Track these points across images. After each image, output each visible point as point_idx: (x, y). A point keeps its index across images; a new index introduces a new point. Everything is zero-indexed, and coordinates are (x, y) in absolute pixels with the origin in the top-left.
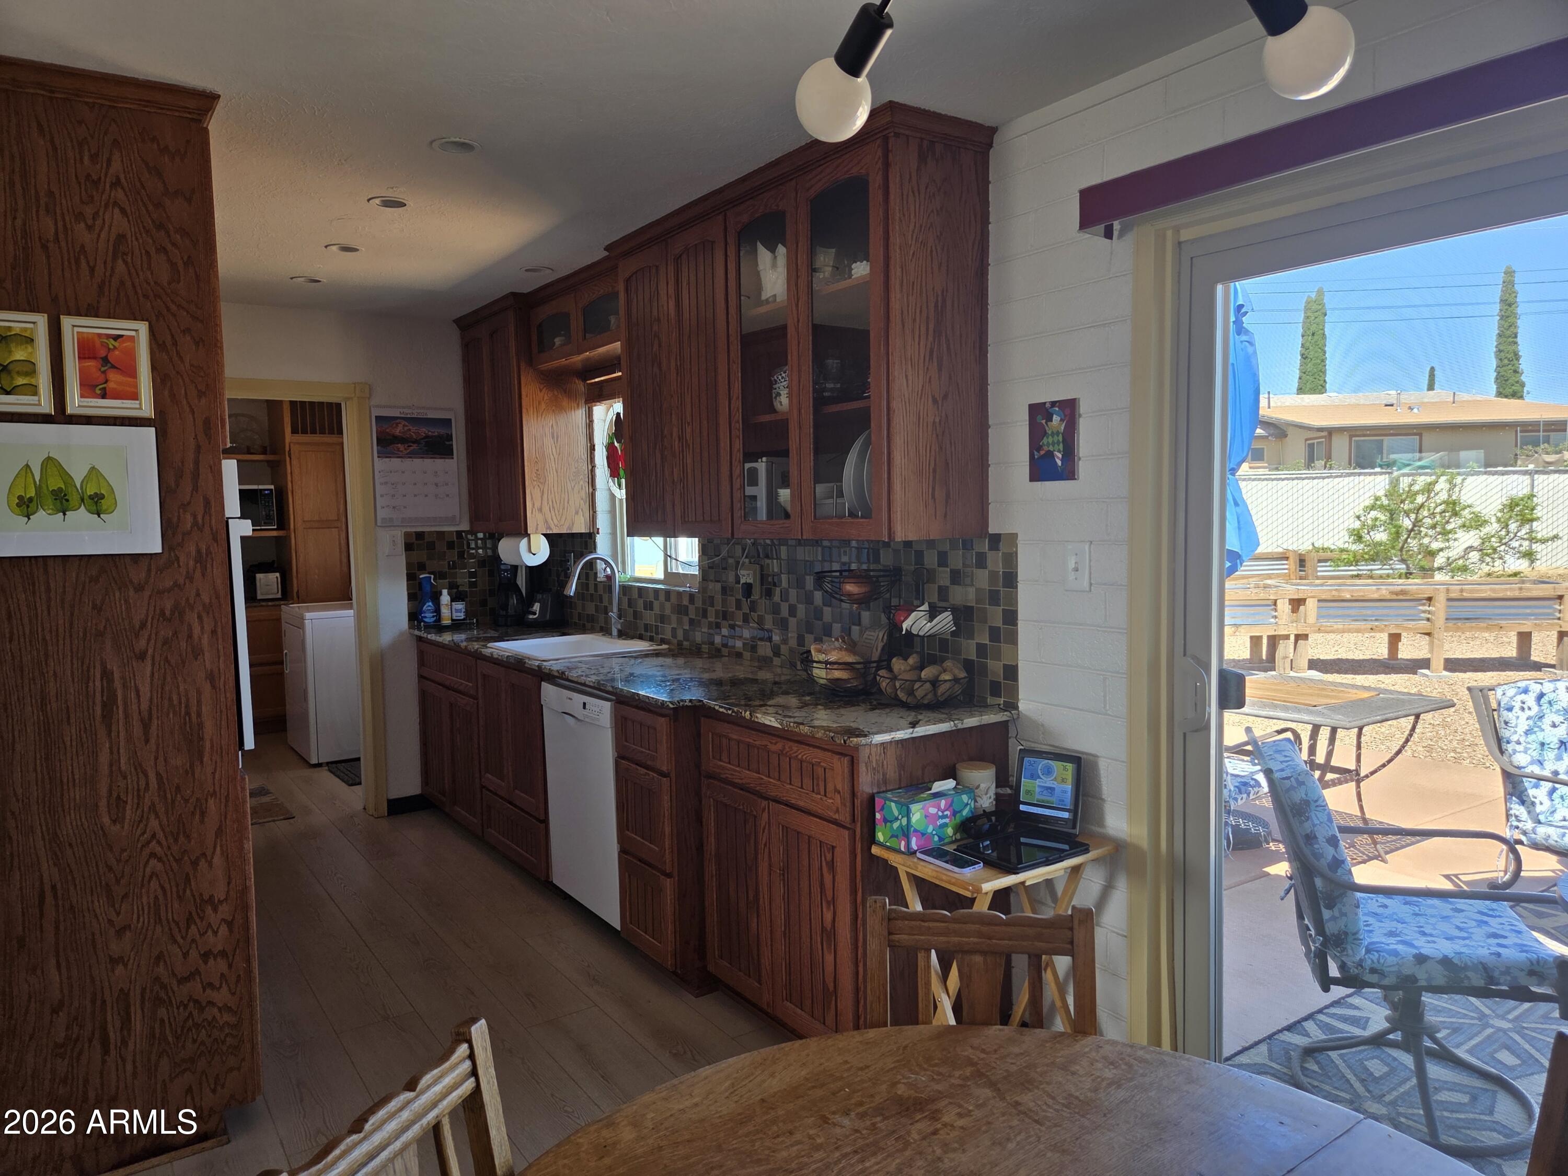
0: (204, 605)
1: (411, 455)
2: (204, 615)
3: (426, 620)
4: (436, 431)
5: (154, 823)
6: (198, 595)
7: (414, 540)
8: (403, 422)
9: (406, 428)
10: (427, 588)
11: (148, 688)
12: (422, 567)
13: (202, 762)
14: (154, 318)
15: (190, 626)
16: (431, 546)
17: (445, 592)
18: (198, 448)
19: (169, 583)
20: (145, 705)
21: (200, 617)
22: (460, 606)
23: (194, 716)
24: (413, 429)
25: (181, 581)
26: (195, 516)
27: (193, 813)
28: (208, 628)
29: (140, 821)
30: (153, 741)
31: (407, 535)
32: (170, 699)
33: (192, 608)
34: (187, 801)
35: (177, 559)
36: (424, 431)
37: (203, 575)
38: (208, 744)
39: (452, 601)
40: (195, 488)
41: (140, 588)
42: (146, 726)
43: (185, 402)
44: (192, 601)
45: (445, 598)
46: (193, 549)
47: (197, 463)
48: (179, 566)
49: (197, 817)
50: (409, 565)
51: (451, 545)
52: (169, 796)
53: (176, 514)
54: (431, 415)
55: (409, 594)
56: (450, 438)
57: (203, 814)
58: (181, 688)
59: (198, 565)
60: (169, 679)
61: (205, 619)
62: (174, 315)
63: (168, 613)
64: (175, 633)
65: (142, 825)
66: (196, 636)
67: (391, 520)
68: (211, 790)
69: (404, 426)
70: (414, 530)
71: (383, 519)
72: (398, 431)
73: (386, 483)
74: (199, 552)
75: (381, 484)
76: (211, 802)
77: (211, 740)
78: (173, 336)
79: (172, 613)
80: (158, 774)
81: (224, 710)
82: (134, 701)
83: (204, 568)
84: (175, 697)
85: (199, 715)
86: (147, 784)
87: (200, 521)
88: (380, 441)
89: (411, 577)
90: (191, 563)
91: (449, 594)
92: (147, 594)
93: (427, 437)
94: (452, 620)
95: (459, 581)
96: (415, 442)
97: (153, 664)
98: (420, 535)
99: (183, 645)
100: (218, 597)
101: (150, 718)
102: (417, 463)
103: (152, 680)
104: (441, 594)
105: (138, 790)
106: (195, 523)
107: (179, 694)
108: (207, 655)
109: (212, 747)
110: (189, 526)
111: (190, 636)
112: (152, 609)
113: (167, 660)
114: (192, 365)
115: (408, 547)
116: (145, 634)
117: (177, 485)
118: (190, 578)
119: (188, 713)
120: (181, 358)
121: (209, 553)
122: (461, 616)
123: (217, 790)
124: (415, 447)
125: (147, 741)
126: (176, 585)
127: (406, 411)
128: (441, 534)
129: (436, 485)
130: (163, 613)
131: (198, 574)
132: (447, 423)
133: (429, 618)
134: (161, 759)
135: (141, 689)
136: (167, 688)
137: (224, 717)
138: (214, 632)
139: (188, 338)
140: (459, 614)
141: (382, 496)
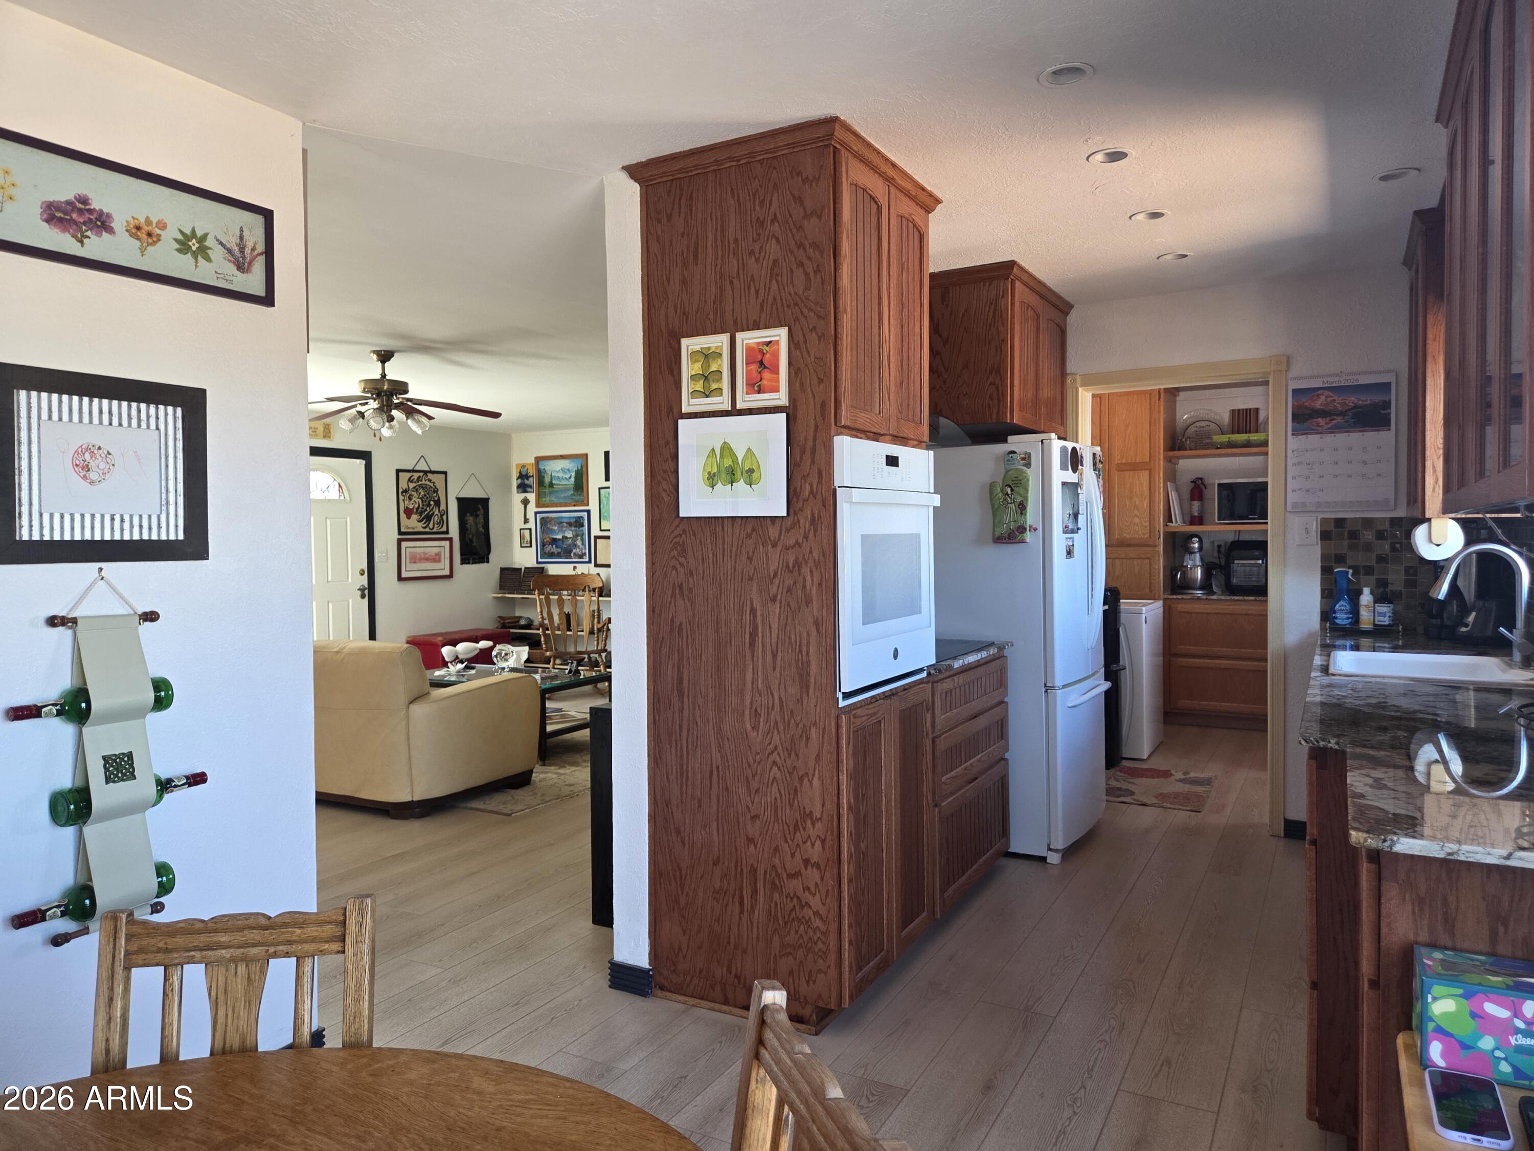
0: (815, 560)
1: (1333, 430)
2: (814, 569)
3: (1338, 621)
4: (1368, 399)
5: (776, 738)
6: (811, 552)
7: (1332, 527)
8: (1327, 393)
9: (1329, 399)
10: (1343, 584)
11: (776, 626)
12: (1340, 559)
13: (808, 695)
14: (793, 323)
15: (804, 578)
16: (1353, 535)
17: (1366, 591)
18: (816, 427)
19: (792, 542)
20: (774, 640)
21: (811, 571)
22: (1384, 608)
23: (804, 654)
24: (1338, 399)
25: (800, 541)
26: (811, 485)
27: (801, 737)
28: (816, 579)
29: (768, 733)
30: (778, 670)
31: (1324, 521)
32: (790, 638)
33: (806, 562)
34: (797, 725)
35: (799, 521)
36: (1352, 400)
37: (815, 535)
38: (812, 680)
39: (1375, 602)
40: (813, 462)
41: (774, 545)
42: (774, 656)
43: (809, 390)
44: (806, 558)
45: (1366, 597)
46: (809, 513)
47: (815, 440)
48: (800, 528)
49: (804, 740)
50: (1324, 558)
51: (1380, 535)
52: (786, 718)
53: (799, 484)
54: (1364, 380)
55: (1323, 591)
56: (1387, 405)
57: (808, 739)
58: (797, 630)
59: (812, 527)
60: (789, 620)
61: (815, 574)
62: (806, 317)
63: (791, 566)
64: (795, 583)
65: (769, 737)
66: (808, 587)
67: (1304, 504)
68: (814, 720)
69: (1327, 397)
70: (1333, 516)
71: (1295, 504)
72: (1318, 404)
73: (1300, 463)
74: (813, 514)
75: (1294, 464)
76: (813, 730)
77: (815, 677)
78: (804, 335)
79: (794, 567)
80: (780, 698)
81: (824, 653)
82: (768, 634)
83: (816, 531)
84: (793, 637)
85: (808, 654)
86: (773, 704)
87: (815, 490)
88: (1295, 417)
89: (1326, 570)
90: (808, 525)
91: (1372, 593)
92: (779, 548)
93: (1356, 407)
94: (1375, 625)
95: (1391, 578)
96: (1342, 414)
97: (780, 607)
98: (1339, 522)
99: (799, 592)
100: (824, 555)
101: (777, 650)
102: (1341, 438)
103: (779, 619)
104: (1360, 592)
105: (768, 707)
106: (811, 492)
107: (795, 635)
108: (815, 603)
109: (815, 683)
110: (807, 493)
111: (804, 587)
112: (781, 562)
113: (789, 605)
114: (815, 358)
115: (1325, 536)
116: (776, 581)
117: (801, 461)
118: (806, 537)
119: (800, 651)
120: (808, 352)
121: (820, 516)
122: (1386, 621)
123: (818, 721)
124: (1339, 420)
125: (774, 669)
126: (797, 543)
127: (1330, 379)
128: (1368, 523)
129: (1365, 463)
130: (788, 566)
131: (811, 535)
132: (1385, 387)
133: (1342, 619)
134: (782, 686)
135: (772, 625)
136: (788, 628)
137: (824, 659)
138: (820, 584)
139: (814, 335)
140: (1382, 618)
141: (1294, 478)
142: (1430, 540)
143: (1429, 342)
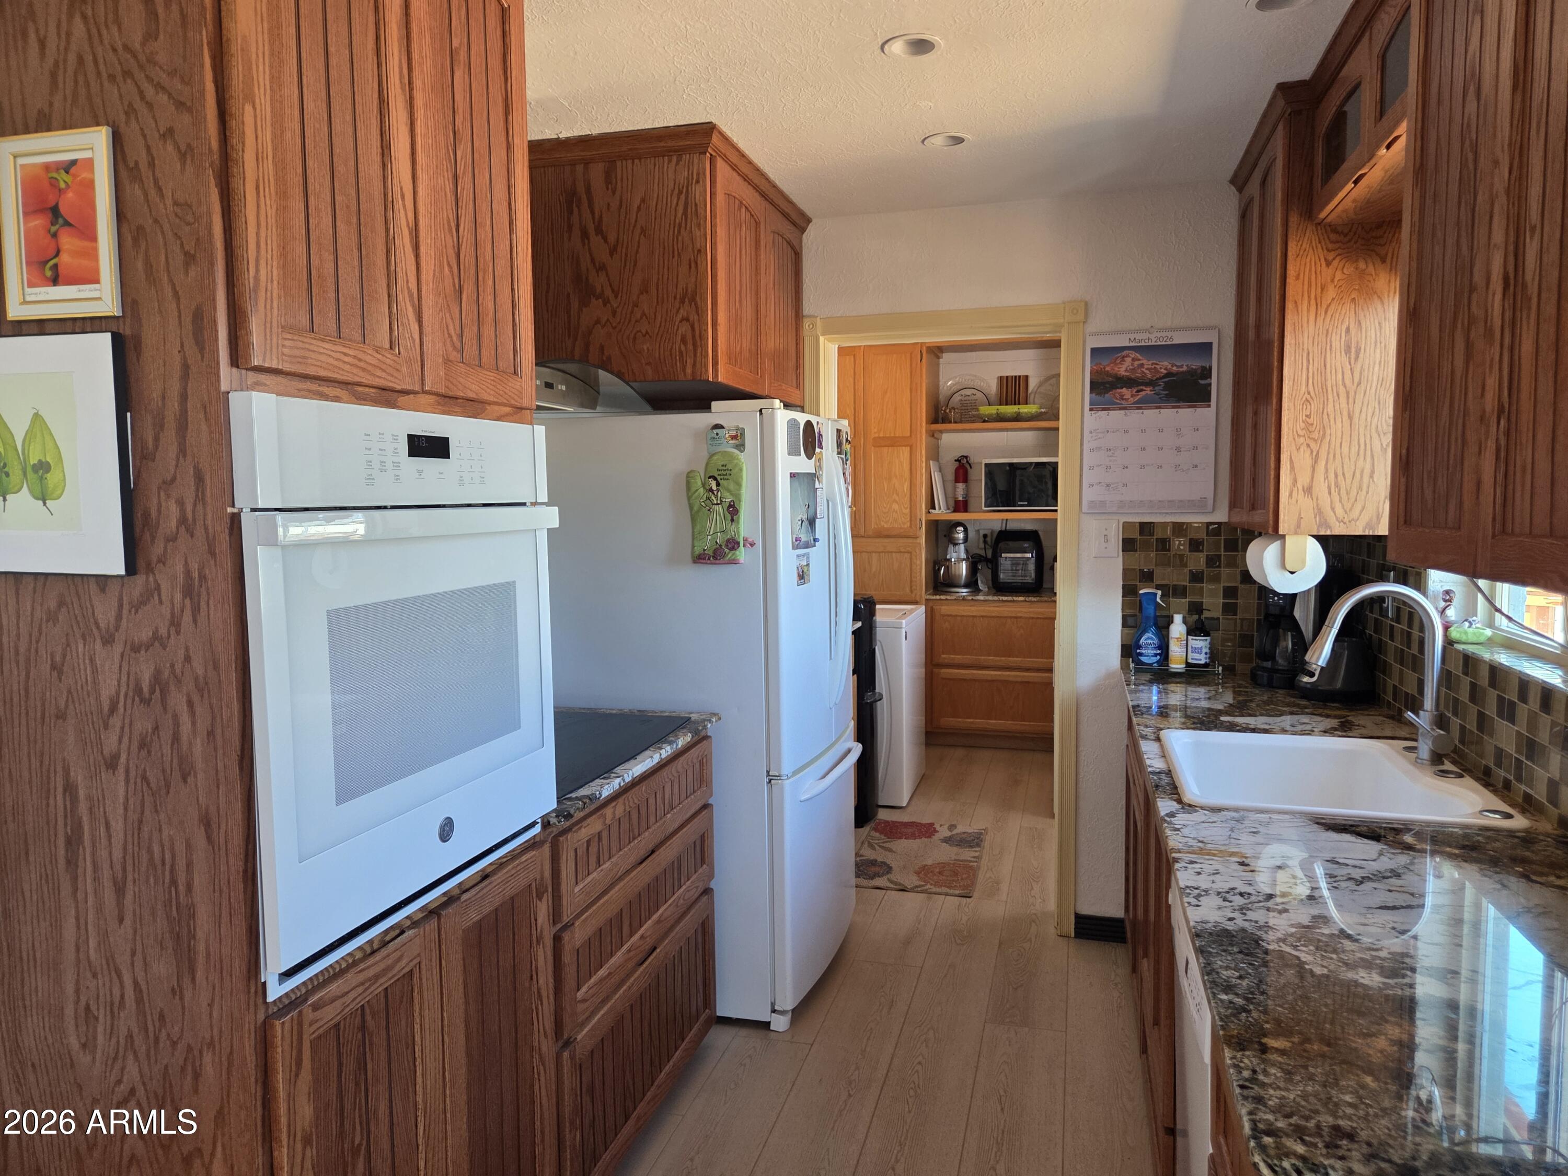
0: (196, 679)
1: (1140, 405)
2: (196, 698)
3: (1143, 659)
4: (1184, 364)
5: (132, 1069)
6: (188, 659)
7: (1136, 535)
8: (1133, 354)
9: (1136, 363)
10: (1150, 610)
11: (121, 824)
12: (1147, 577)
13: (193, 979)
14: (123, 117)
15: (176, 717)
16: (1163, 544)
17: (1178, 618)
18: (186, 367)
19: (145, 634)
20: (117, 854)
21: (190, 704)
22: (1201, 643)
23: (182, 888)
24: (1148, 363)
25: (163, 631)
26: (181, 503)
27: (183, 1069)
28: (203, 724)
29: (115, 1059)
30: (128, 921)
31: (1125, 524)
32: (150, 851)
33: (179, 681)
34: (174, 1044)
35: (158, 588)
36: (1165, 365)
37: (195, 621)
38: (201, 947)
39: (1189, 633)
40: (182, 451)
41: (108, 640)
42: (120, 891)
43: (165, 279)
44: (178, 671)
45: (1178, 628)
46: (180, 568)
47: (184, 397)
48: (161, 602)
49: (189, 1078)
50: (1127, 572)
51: (1195, 545)
52: (151, 1028)
53: (155, 501)
54: (1180, 339)
55: (1124, 618)
56: (1206, 373)
57: (197, 1076)
58: (165, 834)
59: (188, 601)
60: (147, 813)
61: (199, 710)
62: (150, 106)
63: (146, 689)
64: (156, 728)
65: (118, 1066)
66: (184, 738)
67: (1103, 504)
68: (208, 1036)
69: (1134, 360)
70: (1138, 519)
71: (1092, 504)
72: (1122, 370)
73: (1099, 448)
74: (188, 573)
75: (1092, 450)
76: (208, 1058)
77: (207, 941)
78: (148, 148)
79: (152, 692)
80: (136, 984)
81: (225, 889)
82: (104, 841)
83: (196, 611)
84: (156, 849)
85: (189, 887)
86: (122, 996)
87: (190, 516)
88: (1094, 386)
89: (1129, 591)
90: (178, 596)
91: (1185, 622)
92: (118, 648)
93: (1170, 374)
94: (1188, 665)
95: (1206, 601)
96: (1151, 383)
97: (127, 781)
98: (1145, 528)
99: (167, 750)
100: (216, 667)
101: (125, 877)
102: (1151, 414)
103: (126, 809)
104: (1170, 621)
105: (112, 1004)
106: (183, 520)
107: (162, 846)
108: (200, 776)
109: (208, 955)
110: (174, 523)
111: (176, 738)
112: (124, 679)
113: (145, 778)
114: (176, 203)
115: (1128, 545)
116: (116, 721)
117: (156, 447)
118: (175, 623)
119: (174, 882)
120: (160, 189)
121: (203, 577)
122: (1202, 659)
123: (216, 1039)
124: (1148, 391)
125: (121, 920)
126: (156, 637)
127: (1139, 336)
128: (1179, 528)
129: (1178, 449)
130: (139, 690)
131: (187, 617)
132: (1206, 348)
133: (1149, 655)
134: (139, 957)
135: (113, 823)
136: (146, 829)
137: (225, 903)
138: (211, 734)
139: (170, 148)
140: (1197, 656)
141: (1091, 468)
142: (1283, 566)
143: (1290, 280)
